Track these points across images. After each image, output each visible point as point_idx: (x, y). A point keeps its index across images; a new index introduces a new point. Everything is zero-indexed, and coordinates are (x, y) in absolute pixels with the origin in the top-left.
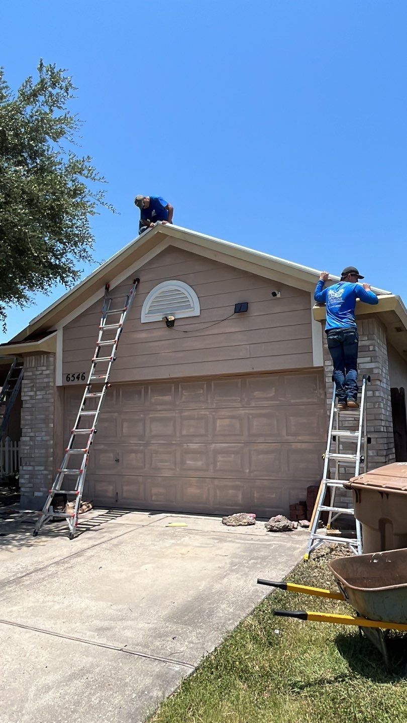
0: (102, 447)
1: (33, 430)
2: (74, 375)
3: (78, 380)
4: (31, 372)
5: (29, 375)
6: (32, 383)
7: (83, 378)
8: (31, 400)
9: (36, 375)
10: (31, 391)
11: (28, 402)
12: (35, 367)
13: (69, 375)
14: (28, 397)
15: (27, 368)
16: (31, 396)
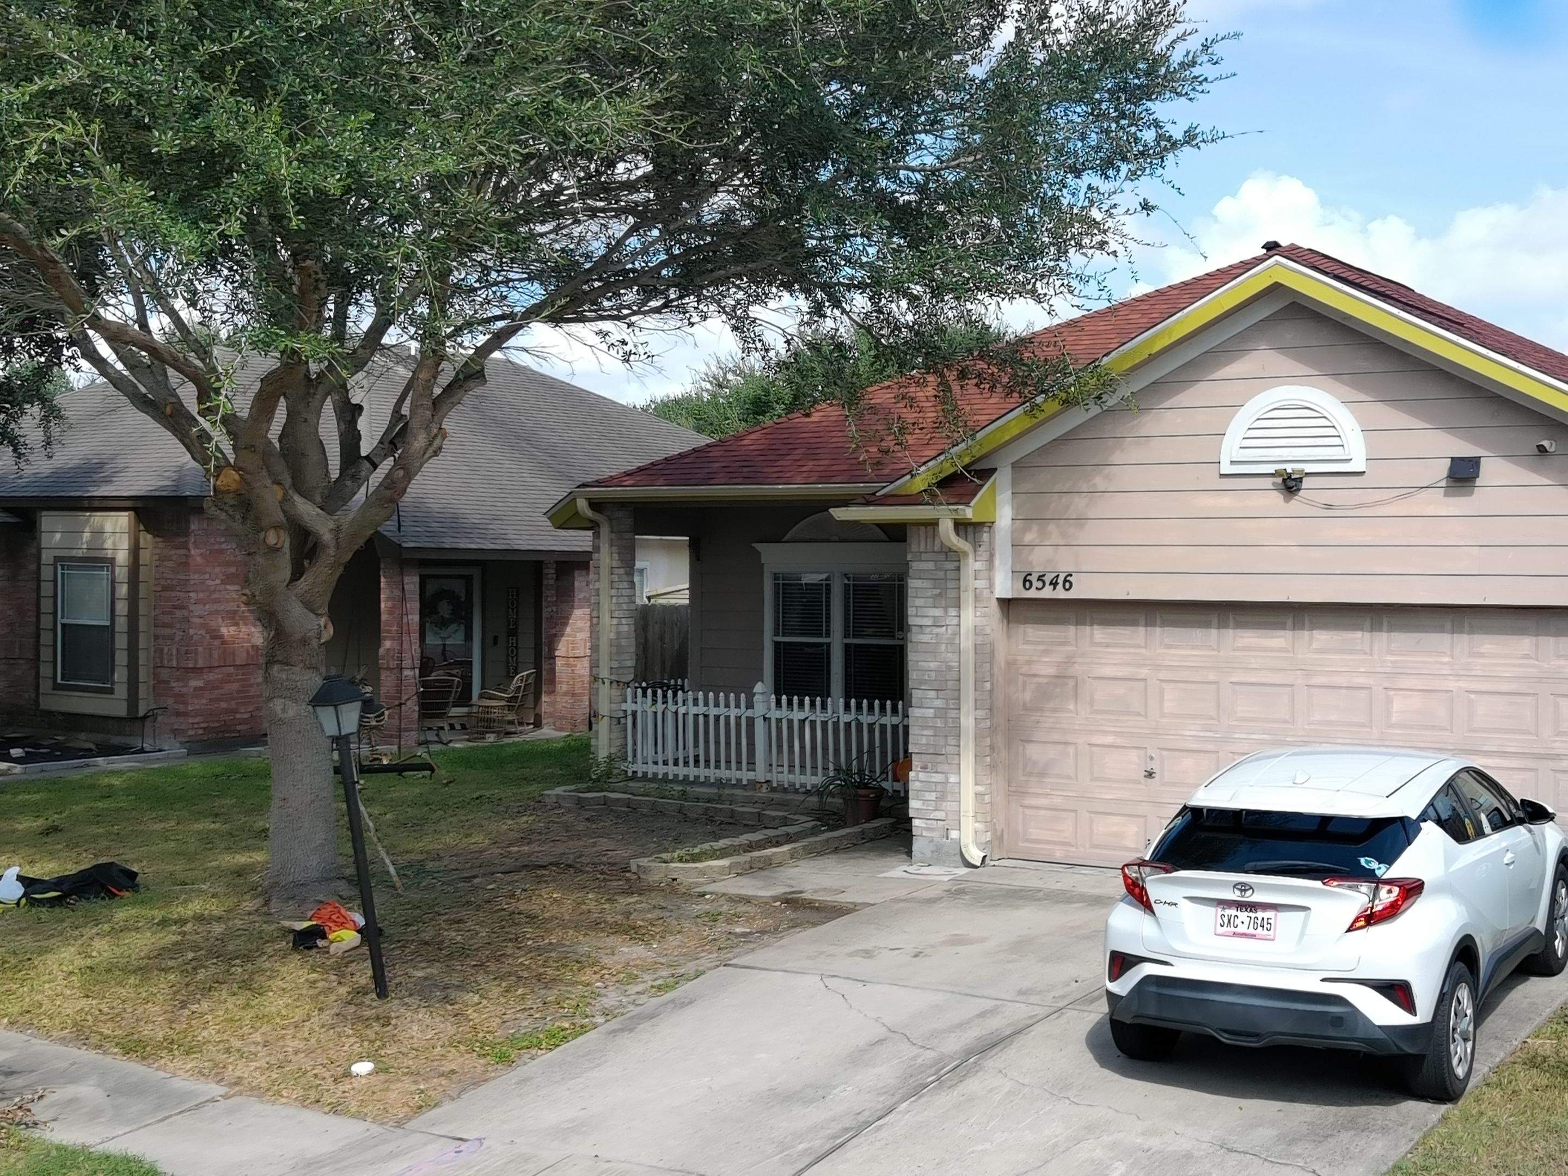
0: (1109, 740)
1: (941, 694)
2: (1044, 576)
3: (1054, 589)
4: (931, 562)
5: (926, 568)
6: (936, 588)
7: (1068, 585)
8: (935, 626)
9: (946, 571)
10: (934, 607)
11: (926, 630)
12: (941, 551)
13: (1030, 575)
14: (927, 619)
15: (921, 553)
16: (934, 617)
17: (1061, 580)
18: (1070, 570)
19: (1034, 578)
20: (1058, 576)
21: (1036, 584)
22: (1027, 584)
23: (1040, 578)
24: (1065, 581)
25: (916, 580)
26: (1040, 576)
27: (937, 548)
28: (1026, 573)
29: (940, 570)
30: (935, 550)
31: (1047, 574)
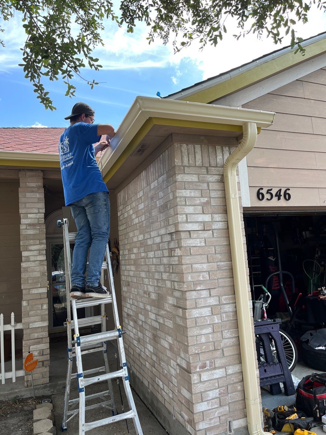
2: (271, 190)
3: (279, 199)
4: (194, 175)
5: (190, 180)
6: (204, 197)
7: (287, 196)
8: (204, 230)
9: (208, 183)
10: (203, 213)
11: (194, 235)
12: (202, 166)
13: (262, 189)
14: (197, 224)
15: (184, 167)
16: (204, 223)
17: (282, 193)
18: (288, 185)
19: (264, 191)
20: (280, 190)
21: (267, 196)
22: (260, 196)
23: (268, 192)
24: (285, 193)
25: (183, 191)
26: (268, 190)
27: (199, 163)
28: (259, 188)
29: (203, 182)
30: (197, 164)
31: (273, 189)
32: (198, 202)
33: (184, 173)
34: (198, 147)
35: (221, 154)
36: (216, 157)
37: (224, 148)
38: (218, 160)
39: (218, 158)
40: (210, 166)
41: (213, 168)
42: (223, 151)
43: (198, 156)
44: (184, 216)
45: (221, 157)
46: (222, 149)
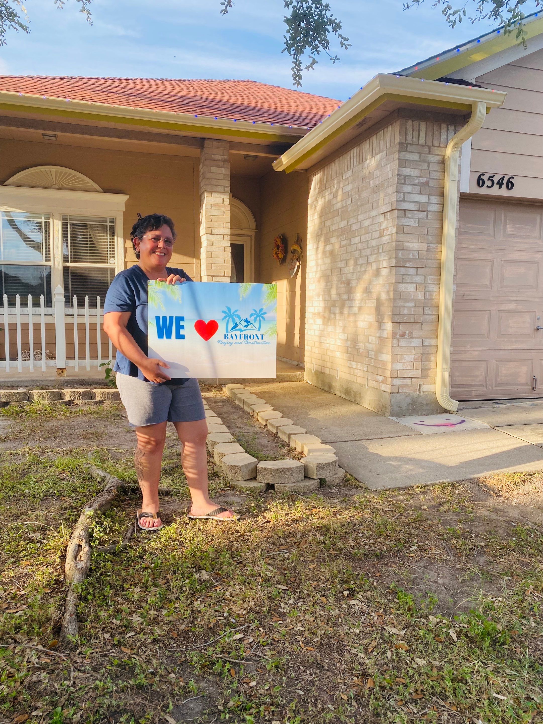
0: (512, 306)
1: (420, 271)
2: (493, 176)
3: (500, 187)
4: (416, 154)
5: (411, 159)
6: (423, 177)
7: (510, 185)
8: (418, 211)
9: (429, 163)
10: (421, 193)
11: (409, 214)
12: (425, 145)
13: (484, 175)
14: (413, 204)
15: (407, 144)
16: (420, 203)
17: (505, 181)
18: (512, 173)
19: (485, 178)
22: (480, 182)
24: (508, 182)
25: (404, 169)
26: (490, 177)
27: (422, 141)
28: (480, 173)
29: (424, 161)
30: (420, 143)
31: (496, 176)
32: (417, 181)
33: (406, 151)
34: (423, 126)
35: (446, 134)
36: (441, 136)
37: (449, 126)
38: (442, 140)
39: (442, 137)
40: (433, 145)
41: (436, 148)
42: (448, 130)
43: (423, 135)
44: (402, 194)
45: (445, 137)
46: (448, 128)
